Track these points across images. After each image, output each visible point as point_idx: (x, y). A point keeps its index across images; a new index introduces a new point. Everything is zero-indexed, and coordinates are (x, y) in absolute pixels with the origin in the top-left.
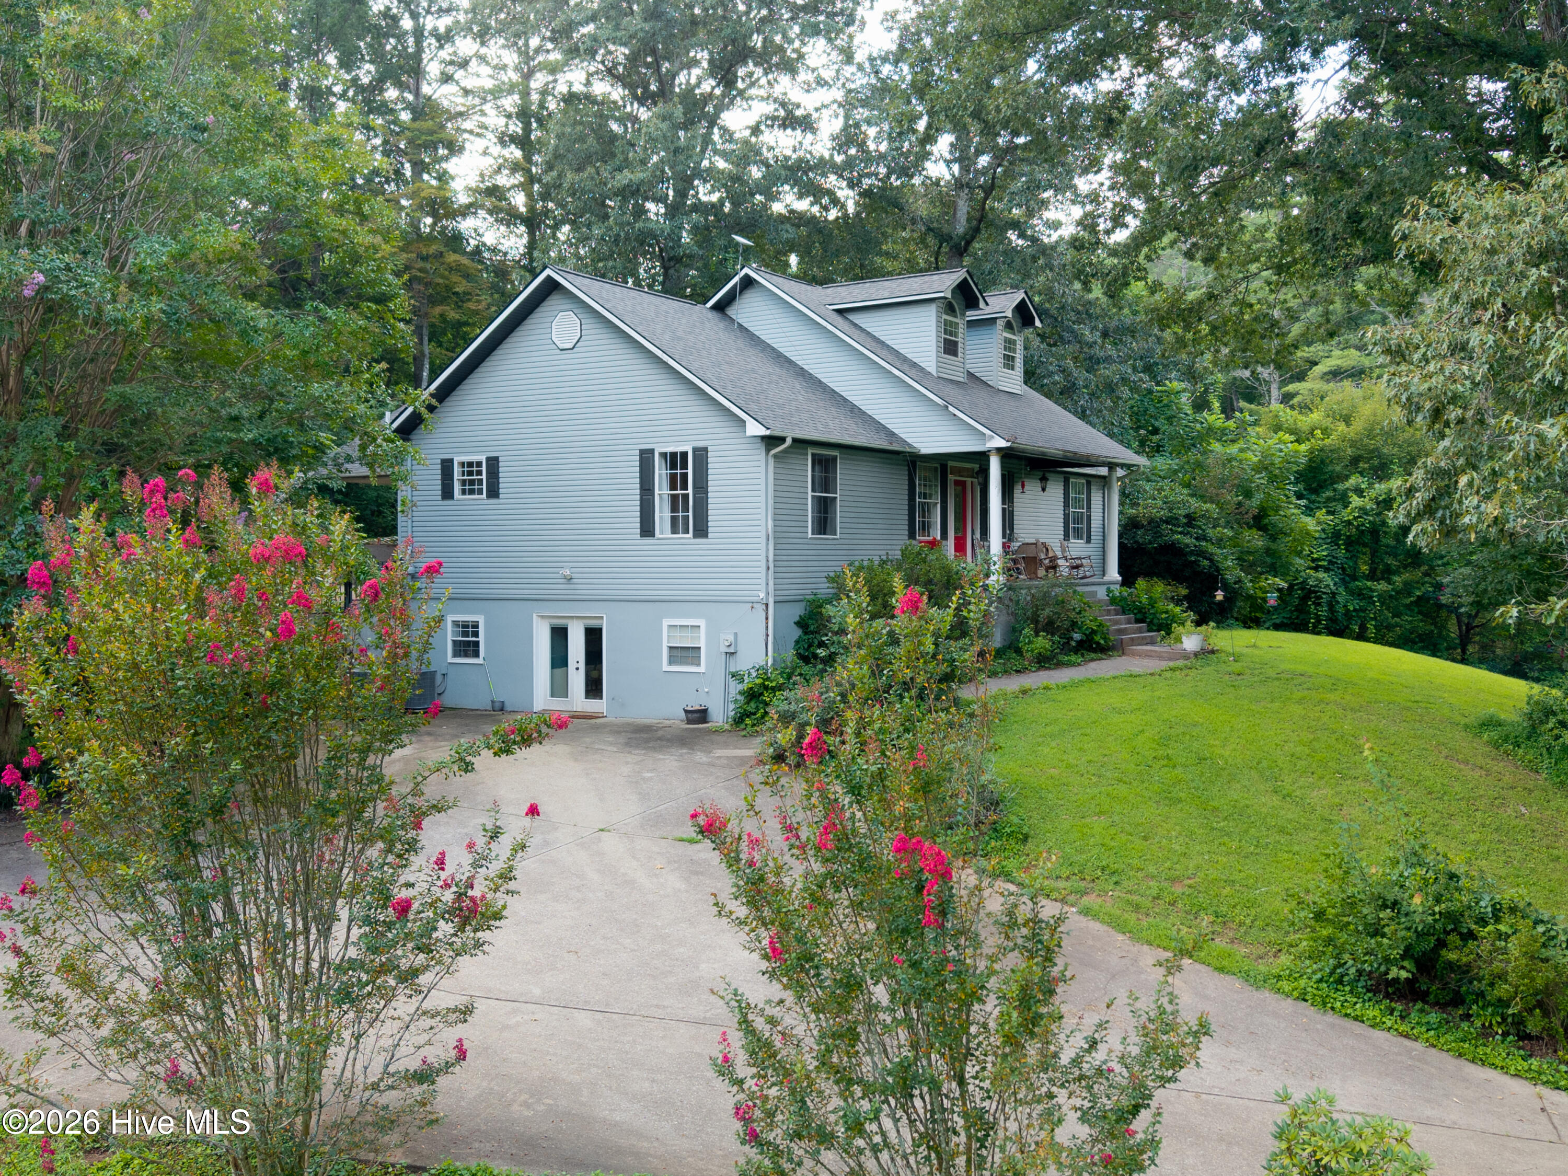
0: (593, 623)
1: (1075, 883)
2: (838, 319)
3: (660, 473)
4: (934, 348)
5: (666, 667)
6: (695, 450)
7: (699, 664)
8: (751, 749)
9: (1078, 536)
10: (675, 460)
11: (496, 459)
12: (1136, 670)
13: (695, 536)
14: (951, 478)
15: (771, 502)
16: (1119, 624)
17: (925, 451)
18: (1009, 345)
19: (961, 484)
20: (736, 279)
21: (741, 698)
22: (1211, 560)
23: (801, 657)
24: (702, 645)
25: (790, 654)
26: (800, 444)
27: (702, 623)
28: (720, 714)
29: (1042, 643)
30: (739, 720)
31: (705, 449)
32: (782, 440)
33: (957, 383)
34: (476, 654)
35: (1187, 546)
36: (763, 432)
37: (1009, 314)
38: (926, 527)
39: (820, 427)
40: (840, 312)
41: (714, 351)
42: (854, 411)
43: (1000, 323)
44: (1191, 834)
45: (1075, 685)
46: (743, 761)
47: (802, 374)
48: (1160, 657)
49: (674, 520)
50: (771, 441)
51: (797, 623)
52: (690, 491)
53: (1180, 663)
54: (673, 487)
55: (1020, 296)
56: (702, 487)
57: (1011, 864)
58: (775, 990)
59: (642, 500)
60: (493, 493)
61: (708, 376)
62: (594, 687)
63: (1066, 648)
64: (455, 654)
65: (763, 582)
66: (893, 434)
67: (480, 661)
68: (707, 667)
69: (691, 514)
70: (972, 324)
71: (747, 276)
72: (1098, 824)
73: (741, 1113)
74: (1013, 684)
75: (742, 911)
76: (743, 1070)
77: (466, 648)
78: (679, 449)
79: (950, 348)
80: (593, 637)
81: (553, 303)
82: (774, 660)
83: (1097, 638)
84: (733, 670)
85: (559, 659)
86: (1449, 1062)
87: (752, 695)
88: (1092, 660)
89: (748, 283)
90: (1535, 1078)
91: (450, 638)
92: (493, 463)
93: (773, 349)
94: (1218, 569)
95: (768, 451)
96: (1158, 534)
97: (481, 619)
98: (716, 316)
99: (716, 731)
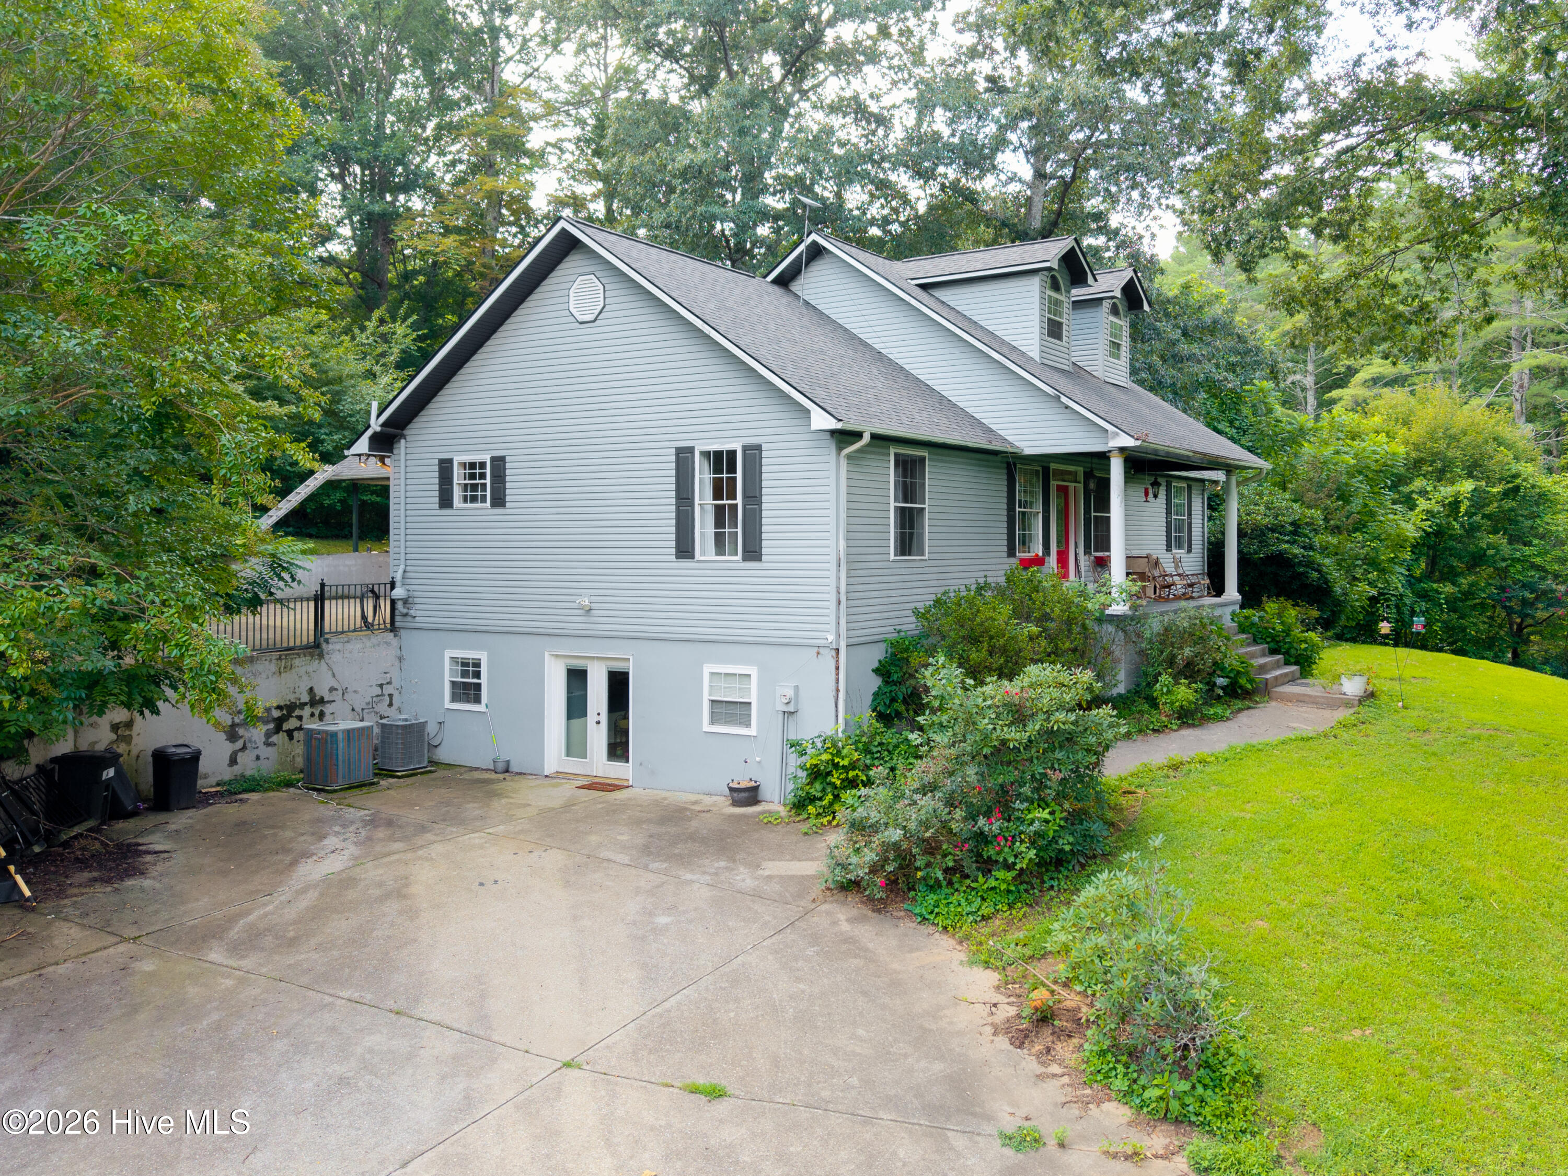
0: (618, 666)
2: (926, 295)
3: (703, 477)
4: (1037, 329)
5: (707, 727)
6: (745, 448)
7: (748, 725)
9: (1180, 545)
10: (721, 461)
11: (502, 459)
13: (745, 559)
14: (1054, 483)
15: (843, 515)
16: (1260, 658)
17: (1028, 451)
18: (1115, 330)
19: (1063, 491)
20: (802, 247)
21: (803, 774)
22: (1319, 571)
23: (881, 717)
24: (753, 699)
25: (867, 716)
26: (881, 440)
27: (753, 671)
28: (776, 796)
29: (1184, 693)
30: (800, 805)
31: (759, 448)
32: (858, 435)
33: (1063, 371)
34: (478, 700)
35: (1296, 556)
36: (833, 424)
37: (1118, 294)
38: (1026, 542)
39: (905, 420)
40: (924, 287)
41: (772, 326)
42: (944, 403)
43: (1106, 304)
47: (880, 357)
48: (1317, 704)
49: (719, 539)
50: (843, 437)
51: (876, 671)
52: (739, 500)
54: (718, 495)
55: (1127, 274)
56: (754, 497)
59: (678, 512)
60: (499, 501)
61: (762, 353)
62: (619, 747)
63: (1211, 696)
64: (454, 699)
65: (832, 619)
66: (990, 431)
67: (481, 708)
68: (758, 731)
69: (740, 530)
70: (1078, 305)
71: (814, 243)
77: (467, 691)
78: (726, 446)
79: (1054, 330)
80: (618, 685)
81: (571, 265)
82: (847, 723)
83: (1243, 681)
84: (792, 737)
85: (576, 709)
87: (817, 774)
88: (1240, 710)
89: (816, 252)
91: (447, 679)
92: (499, 463)
93: (845, 330)
94: (1326, 582)
95: (840, 449)
96: (1263, 543)
97: (483, 657)
98: (777, 290)
99: (769, 823)
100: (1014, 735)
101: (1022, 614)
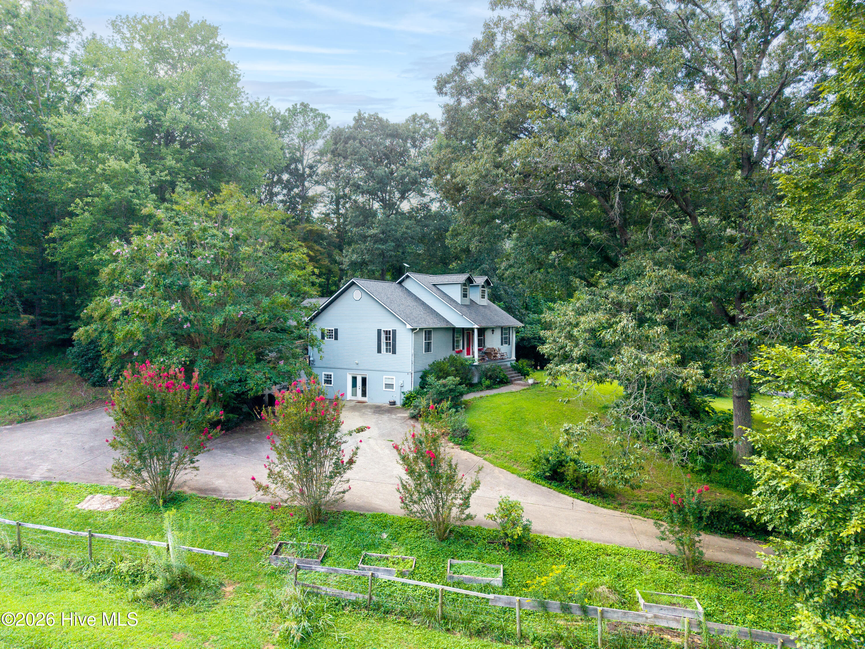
0: (364, 376)
1: (484, 452)
2: (433, 287)
3: (383, 336)
4: (460, 296)
5: (384, 389)
6: (393, 330)
7: (393, 389)
8: (407, 414)
9: (506, 343)
10: (387, 332)
12: (514, 390)
13: (392, 354)
14: (465, 332)
15: (413, 345)
16: (514, 374)
18: (483, 292)
19: (468, 333)
20: (405, 276)
21: (405, 399)
24: (394, 384)
25: (418, 387)
26: (421, 329)
27: (394, 377)
28: (399, 404)
29: (488, 382)
30: (404, 405)
31: (395, 331)
32: (416, 329)
33: (467, 305)
34: (331, 383)
36: (411, 327)
37: (483, 283)
38: (458, 346)
39: (427, 323)
40: (434, 285)
42: (437, 315)
43: (480, 286)
44: (514, 440)
45: (495, 395)
46: (405, 417)
47: (423, 304)
48: (522, 385)
49: (387, 349)
50: (413, 330)
51: (420, 378)
52: (391, 341)
53: (525, 388)
54: (386, 340)
55: (486, 278)
56: (394, 341)
57: (468, 447)
58: (407, 477)
59: (378, 343)
60: (336, 338)
62: (364, 394)
63: (495, 383)
64: (325, 383)
65: (411, 367)
66: (448, 322)
67: (331, 385)
68: (395, 390)
69: (391, 348)
70: (471, 288)
71: (407, 274)
72: (492, 436)
73: (401, 498)
74: (478, 395)
75: (401, 462)
76: (401, 490)
77: (328, 381)
78: (388, 330)
79: (465, 296)
80: (364, 380)
81: (353, 288)
82: (414, 389)
83: (504, 380)
84: (402, 391)
85: (354, 385)
86: (557, 493)
87: (407, 398)
88: (502, 387)
89: (408, 277)
90: (574, 497)
91: (323, 379)
92: (336, 330)
93: (415, 296)
95: (412, 332)
96: (530, 343)
97: (332, 374)
98: (398, 286)
99: (398, 408)
100: (443, 390)
101: (451, 365)
